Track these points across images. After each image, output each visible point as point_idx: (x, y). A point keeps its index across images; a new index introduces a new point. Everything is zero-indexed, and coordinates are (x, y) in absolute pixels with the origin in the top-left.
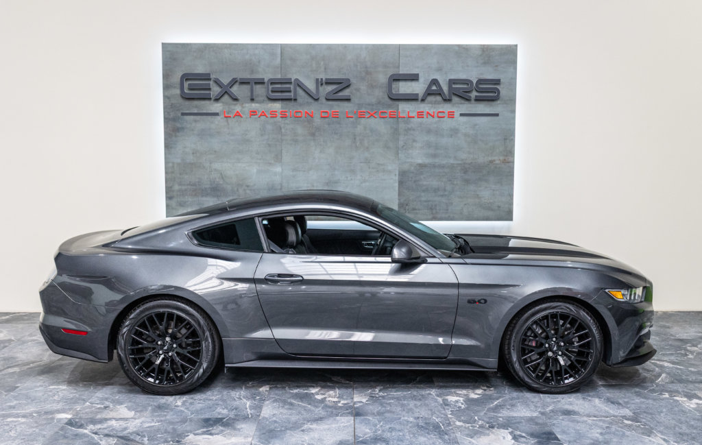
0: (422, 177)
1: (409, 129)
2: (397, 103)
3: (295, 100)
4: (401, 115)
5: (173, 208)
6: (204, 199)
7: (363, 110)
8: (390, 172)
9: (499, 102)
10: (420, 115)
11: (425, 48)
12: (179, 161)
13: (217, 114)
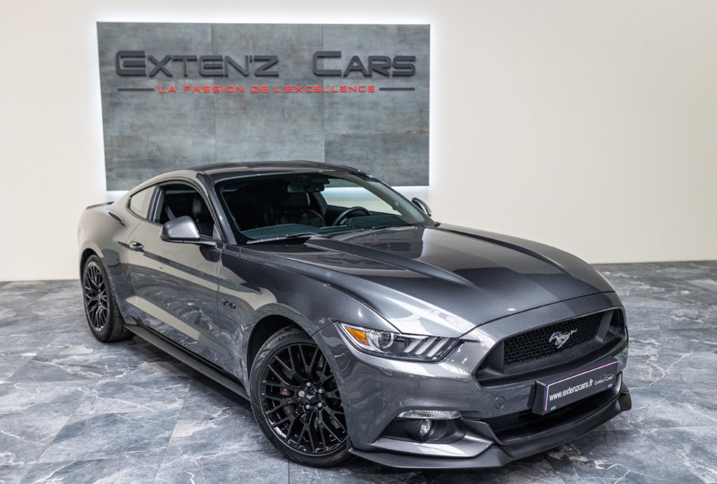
0: (346, 146)
1: (334, 103)
2: (321, 78)
3: (227, 76)
4: (326, 90)
5: (112, 180)
6: (143, 170)
7: (291, 85)
8: (317, 142)
9: (414, 77)
10: (343, 89)
11: (346, 28)
12: (117, 134)
13: (152, 90)
